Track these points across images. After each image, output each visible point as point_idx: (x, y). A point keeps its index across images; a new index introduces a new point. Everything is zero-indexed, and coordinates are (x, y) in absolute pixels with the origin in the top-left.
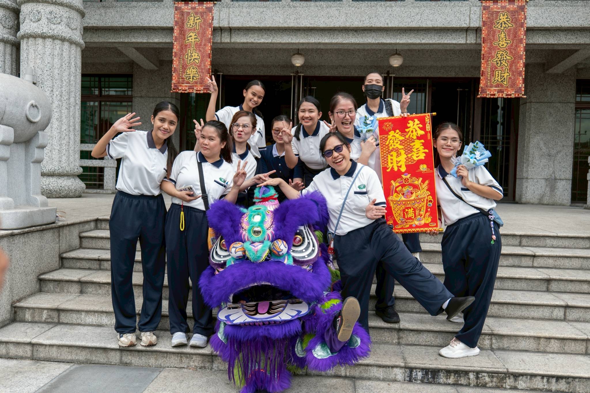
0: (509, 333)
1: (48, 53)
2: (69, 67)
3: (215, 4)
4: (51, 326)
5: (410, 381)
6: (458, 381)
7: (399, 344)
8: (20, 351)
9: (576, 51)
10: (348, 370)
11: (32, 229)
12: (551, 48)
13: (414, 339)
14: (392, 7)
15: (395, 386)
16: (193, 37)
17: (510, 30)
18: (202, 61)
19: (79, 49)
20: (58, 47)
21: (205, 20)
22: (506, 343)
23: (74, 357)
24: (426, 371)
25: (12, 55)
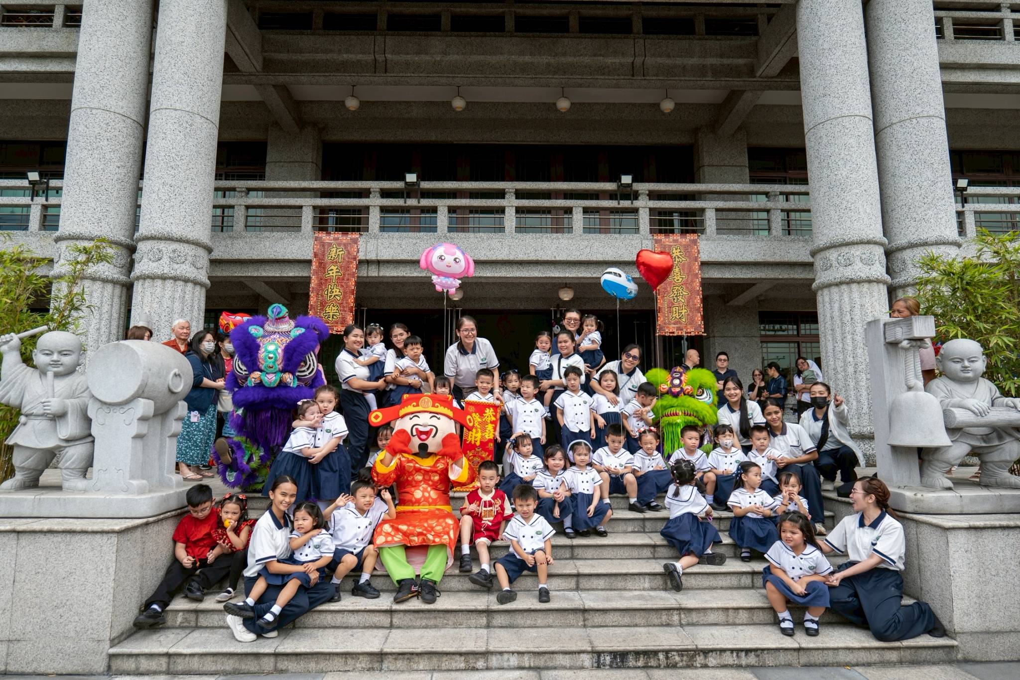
0: (697, 606)
1: (167, 296)
2: (192, 311)
3: (361, 235)
4: (188, 631)
5: (598, 667)
6: (647, 663)
7: (585, 626)
8: (153, 665)
9: (754, 284)
10: (532, 660)
11: (167, 515)
12: (728, 282)
13: (600, 620)
14: (558, 239)
15: (582, 674)
16: (335, 271)
17: (684, 265)
18: (344, 297)
19: (204, 291)
20: (179, 289)
21: (349, 253)
22: (694, 617)
23: (219, 667)
24: (614, 654)
25: (121, 297)
